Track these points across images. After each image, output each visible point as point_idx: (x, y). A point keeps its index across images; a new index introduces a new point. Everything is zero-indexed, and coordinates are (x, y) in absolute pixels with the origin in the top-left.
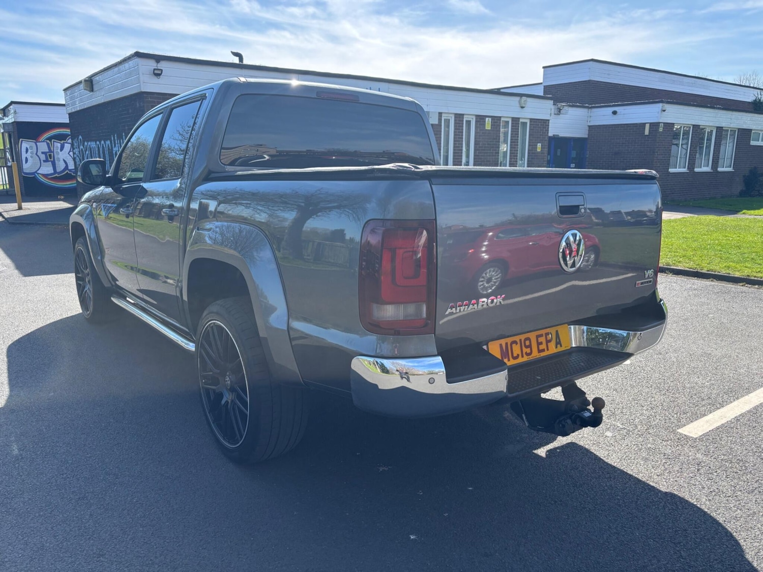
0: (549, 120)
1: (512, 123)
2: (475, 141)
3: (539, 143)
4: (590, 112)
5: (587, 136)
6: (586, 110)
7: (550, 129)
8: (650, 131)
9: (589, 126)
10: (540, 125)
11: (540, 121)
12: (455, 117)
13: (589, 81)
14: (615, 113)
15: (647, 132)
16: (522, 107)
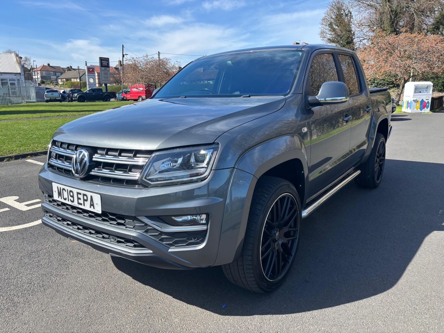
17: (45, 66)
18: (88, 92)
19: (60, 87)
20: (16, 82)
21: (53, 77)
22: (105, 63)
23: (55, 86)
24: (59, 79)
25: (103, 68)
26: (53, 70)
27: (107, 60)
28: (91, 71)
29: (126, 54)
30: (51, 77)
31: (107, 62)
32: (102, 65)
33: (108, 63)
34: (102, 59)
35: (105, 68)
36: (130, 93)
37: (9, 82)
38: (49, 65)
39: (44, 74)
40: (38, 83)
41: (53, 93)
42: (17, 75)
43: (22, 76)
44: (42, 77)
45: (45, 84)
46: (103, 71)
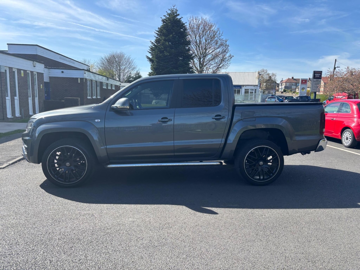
0: (43, 73)
1: (31, 74)
2: (18, 82)
3: (41, 84)
4: (49, 70)
5: (49, 81)
6: (47, 69)
7: (44, 78)
8: (80, 81)
9: (49, 77)
10: (40, 75)
11: (41, 74)
12: (9, 69)
13: (37, 55)
14: (63, 72)
15: (79, 82)
16: (34, 66)
17: (290, 79)
18: (296, 98)
19: (296, 94)
20: (254, 91)
21: (293, 87)
22: (317, 75)
23: (292, 94)
24: (297, 88)
25: (315, 80)
26: (295, 81)
27: (320, 73)
28: (304, 83)
29: (337, 67)
30: (292, 87)
31: (320, 74)
32: (314, 77)
33: (320, 76)
34: (315, 72)
35: (317, 79)
36: (333, 100)
37: (250, 91)
38: (293, 78)
39: (288, 84)
40: (282, 92)
41: (271, 99)
42: (256, 86)
43: (258, 87)
44: (285, 87)
45: (286, 92)
46: (314, 81)
